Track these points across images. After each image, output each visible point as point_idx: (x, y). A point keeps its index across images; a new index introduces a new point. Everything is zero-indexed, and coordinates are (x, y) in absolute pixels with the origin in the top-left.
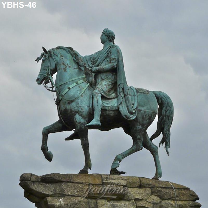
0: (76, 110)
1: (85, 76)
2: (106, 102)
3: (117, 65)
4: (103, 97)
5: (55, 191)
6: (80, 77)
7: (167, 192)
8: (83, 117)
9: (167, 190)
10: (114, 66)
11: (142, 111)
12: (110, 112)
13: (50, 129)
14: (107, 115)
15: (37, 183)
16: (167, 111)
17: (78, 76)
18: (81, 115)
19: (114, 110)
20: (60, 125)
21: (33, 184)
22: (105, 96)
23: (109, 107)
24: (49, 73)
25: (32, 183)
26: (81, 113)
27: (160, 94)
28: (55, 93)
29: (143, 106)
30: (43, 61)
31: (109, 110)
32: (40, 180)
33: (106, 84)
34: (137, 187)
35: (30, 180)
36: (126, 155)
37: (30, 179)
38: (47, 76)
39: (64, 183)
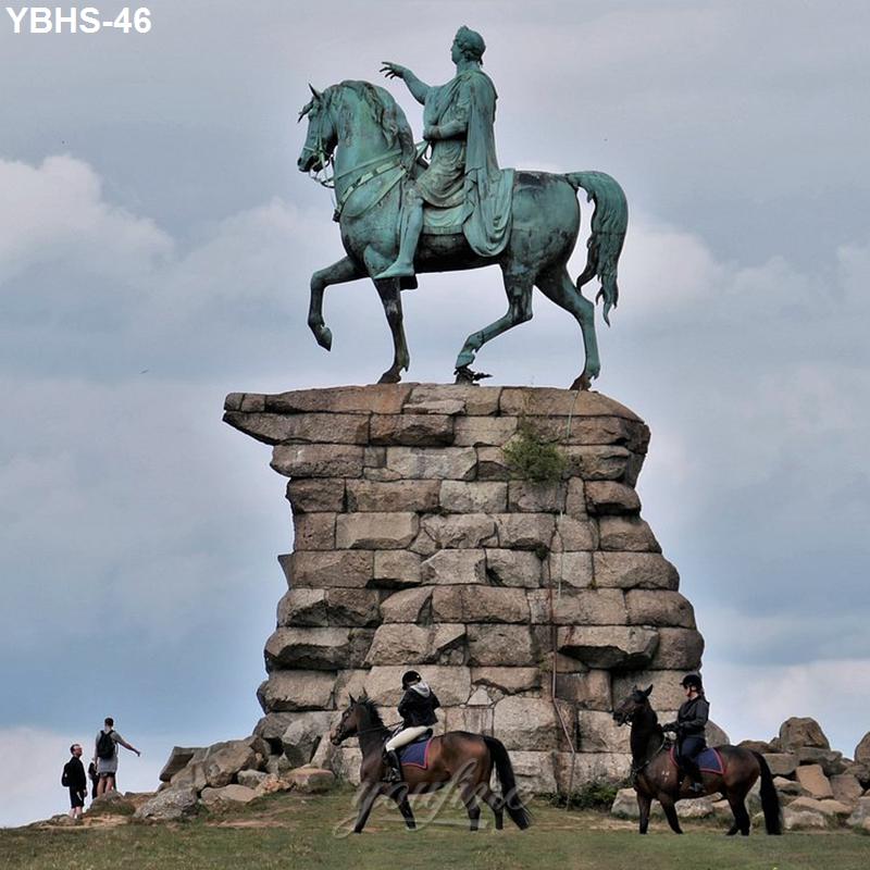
0: (364, 240)
1: (400, 151)
2: (434, 217)
3: (467, 124)
4: (426, 206)
5: (292, 431)
6: (385, 156)
7: (546, 428)
9: (549, 423)
10: (458, 128)
11: (522, 233)
12: (444, 239)
13: (326, 276)
14: (437, 246)
15: (257, 415)
17: (382, 153)
18: (378, 250)
19: (455, 235)
20: (350, 265)
21: (248, 418)
22: (432, 202)
23: (439, 227)
24: (321, 149)
25: (243, 416)
26: (376, 246)
27: (589, 180)
28: (333, 190)
29: (525, 221)
30: (311, 118)
31: (441, 235)
32: (262, 409)
33: (440, 172)
34: (491, 414)
35: (239, 410)
36: (490, 334)
37: (237, 407)
38: (315, 154)
39: (308, 415)
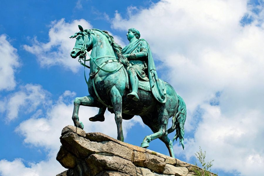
0: (114, 82)
3: (147, 54)
5: (102, 149)
6: (115, 57)
8: (120, 90)
12: (144, 92)
15: (82, 138)
16: (182, 109)
19: (147, 91)
21: (79, 138)
22: (140, 76)
24: (85, 48)
25: (77, 137)
26: (118, 86)
31: (143, 90)
32: (85, 136)
34: (173, 165)
35: (76, 133)
38: (82, 50)
39: (112, 141)
